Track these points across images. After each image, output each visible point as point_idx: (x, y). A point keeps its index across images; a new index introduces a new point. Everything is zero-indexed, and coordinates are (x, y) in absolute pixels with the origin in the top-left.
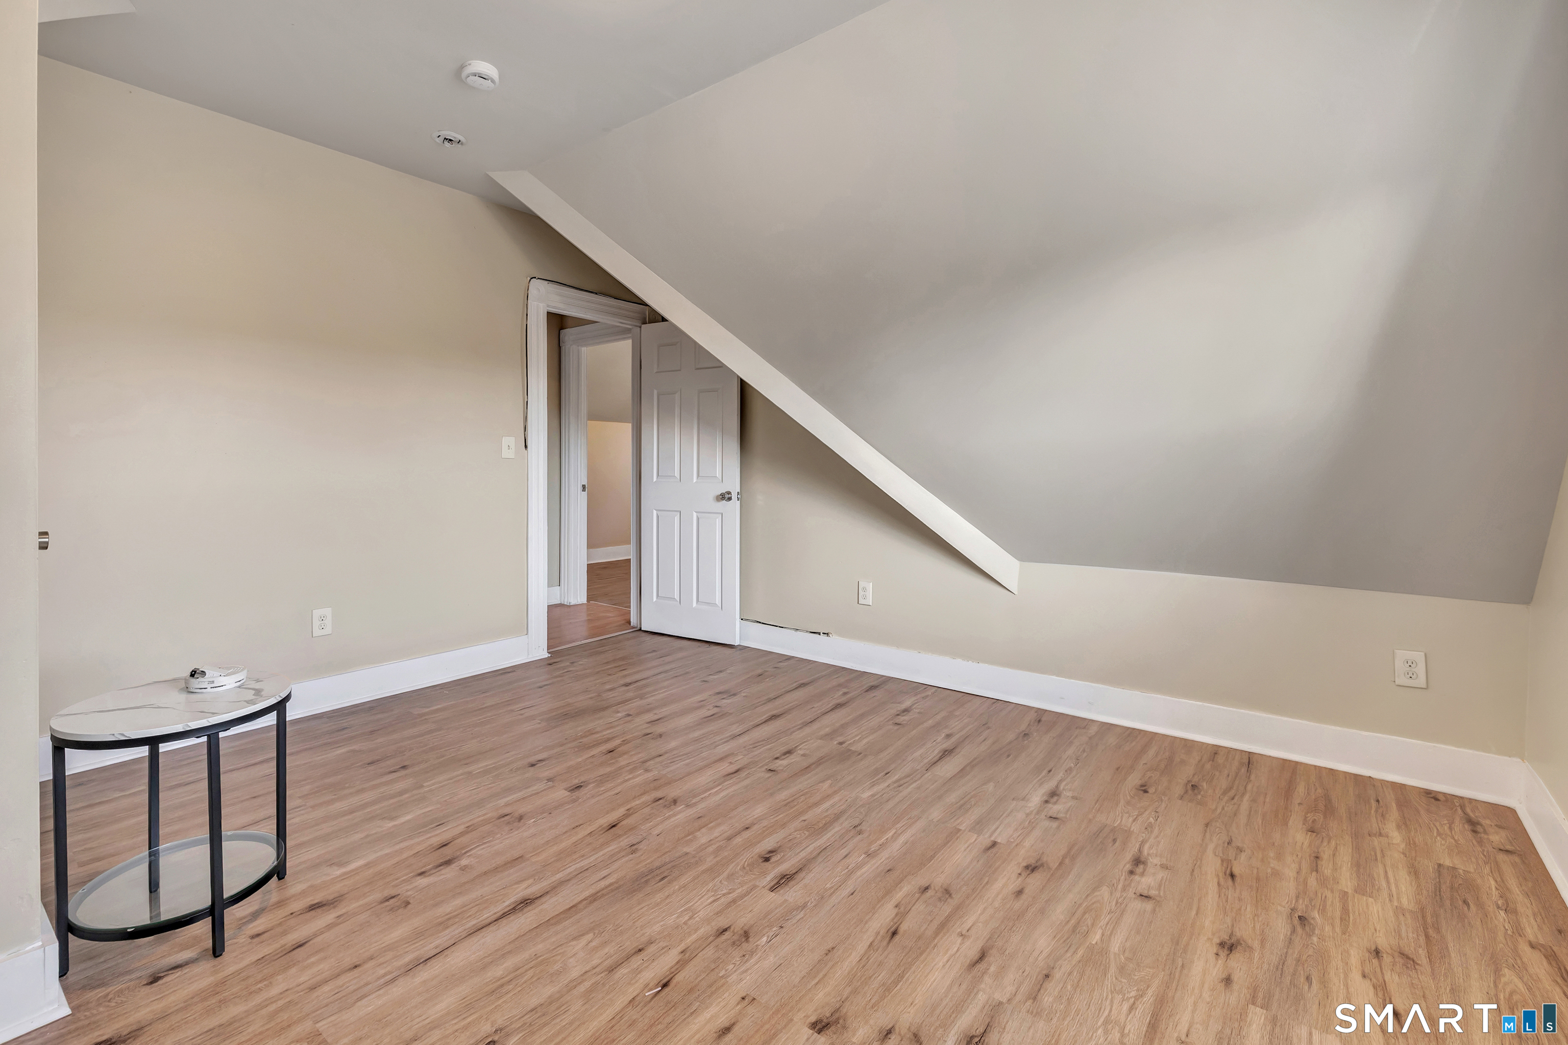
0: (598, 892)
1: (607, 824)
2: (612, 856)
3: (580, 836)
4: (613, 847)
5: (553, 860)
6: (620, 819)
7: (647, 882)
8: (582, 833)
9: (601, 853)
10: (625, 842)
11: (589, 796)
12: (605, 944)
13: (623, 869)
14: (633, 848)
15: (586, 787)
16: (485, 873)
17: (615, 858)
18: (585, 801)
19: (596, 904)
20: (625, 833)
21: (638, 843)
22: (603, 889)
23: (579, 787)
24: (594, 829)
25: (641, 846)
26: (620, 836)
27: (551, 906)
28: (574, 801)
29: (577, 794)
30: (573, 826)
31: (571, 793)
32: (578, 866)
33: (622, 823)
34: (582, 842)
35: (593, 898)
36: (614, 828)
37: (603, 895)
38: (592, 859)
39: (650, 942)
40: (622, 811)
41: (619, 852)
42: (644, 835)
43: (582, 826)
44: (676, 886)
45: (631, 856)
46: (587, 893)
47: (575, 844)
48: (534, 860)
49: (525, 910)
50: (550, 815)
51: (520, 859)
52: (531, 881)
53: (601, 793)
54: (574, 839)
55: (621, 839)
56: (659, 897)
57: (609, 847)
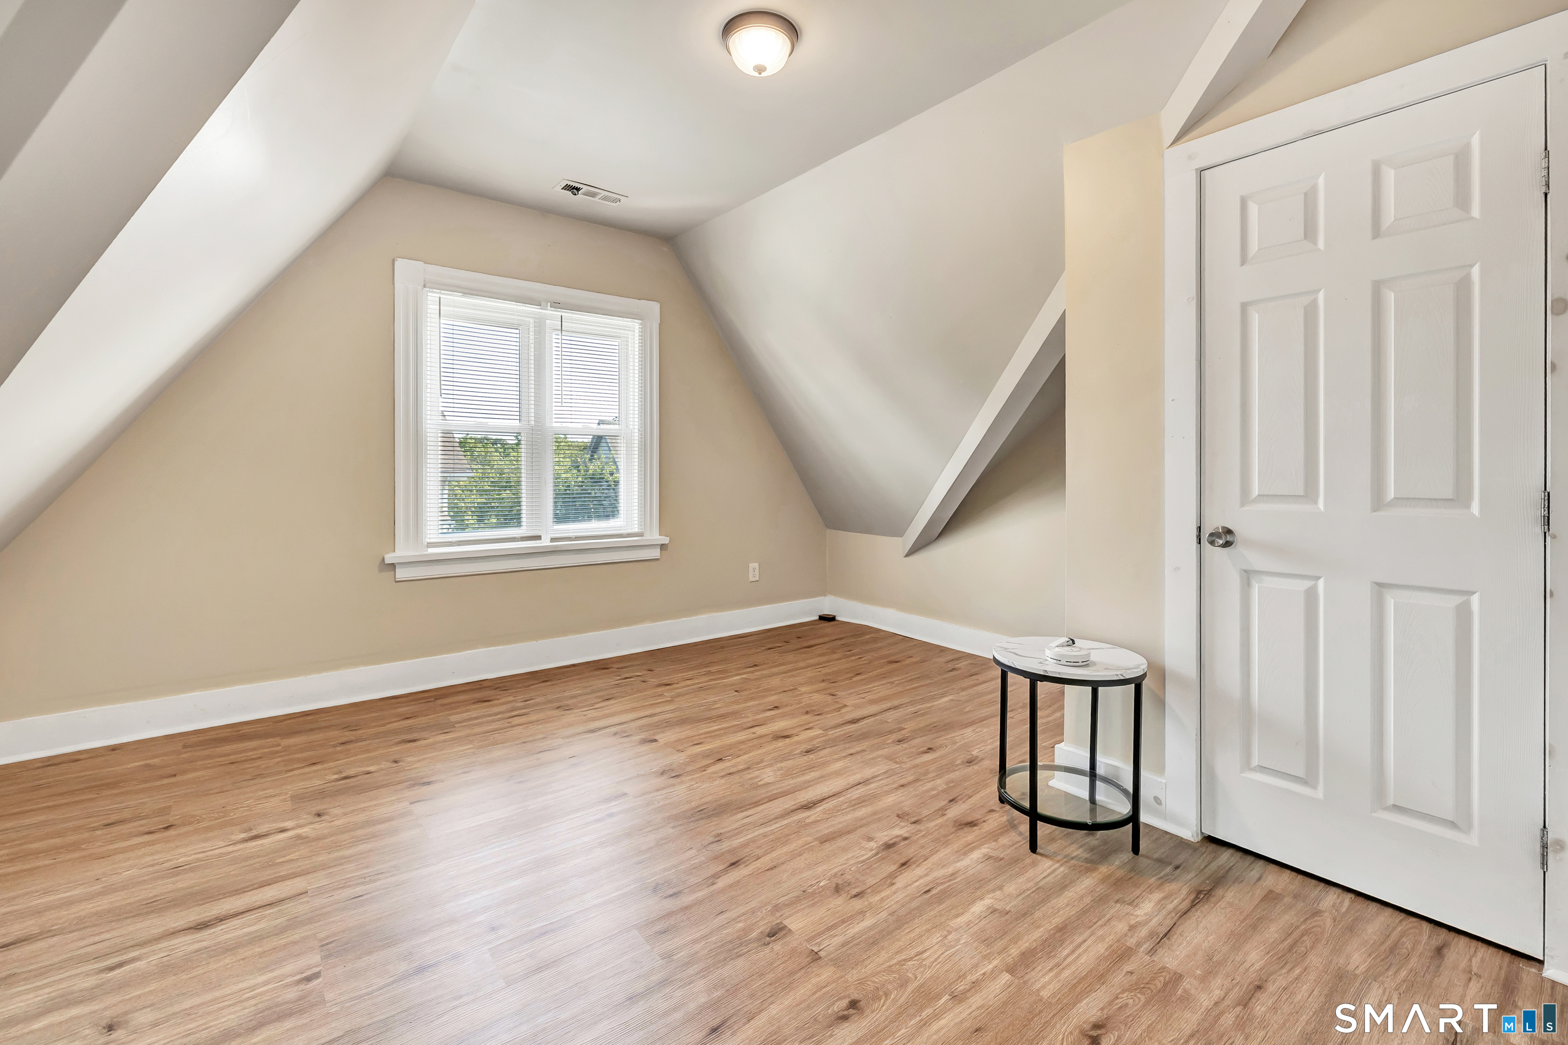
0: (754, 807)
1: (740, 867)
2: (739, 833)
3: (767, 858)
4: (737, 842)
5: (792, 836)
6: (725, 873)
7: (715, 810)
8: (766, 861)
9: (748, 837)
10: (725, 846)
11: (759, 913)
12: (751, 779)
13: (730, 822)
14: (719, 838)
15: (762, 932)
16: (849, 832)
17: (736, 831)
18: (764, 906)
19: (755, 800)
20: (723, 854)
21: (712, 843)
22: (750, 809)
23: (772, 934)
24: (753, 863)
25: (711, 839)
26: (729, 851)
27: (788, 803)
28: (777, 908)
29: (774, 920)
30: (776, 871)
31: (781, 923)
32: (769, 829)
33: (722, 867)
34: (766, 851)
35: (757, 804)
36: (733, 861)
37: (749, 805)
38: (756, 833)
39: (723, 777)
40: (721, 883)
41: (732, 836)
42: (704, 850)
43: (766, 869)
44: (693, 804)
45: (722, 831)
46: (761, 807)
47: (773, 849)
48: (810, 839)
49: (806, 802)
50: (804, 889)
51: (825, 840)
52: (807, 821)
53: (743, 918)
54: (775, 854)
55: (728, 848)
56: (710, 798)
57: (740, 842)
